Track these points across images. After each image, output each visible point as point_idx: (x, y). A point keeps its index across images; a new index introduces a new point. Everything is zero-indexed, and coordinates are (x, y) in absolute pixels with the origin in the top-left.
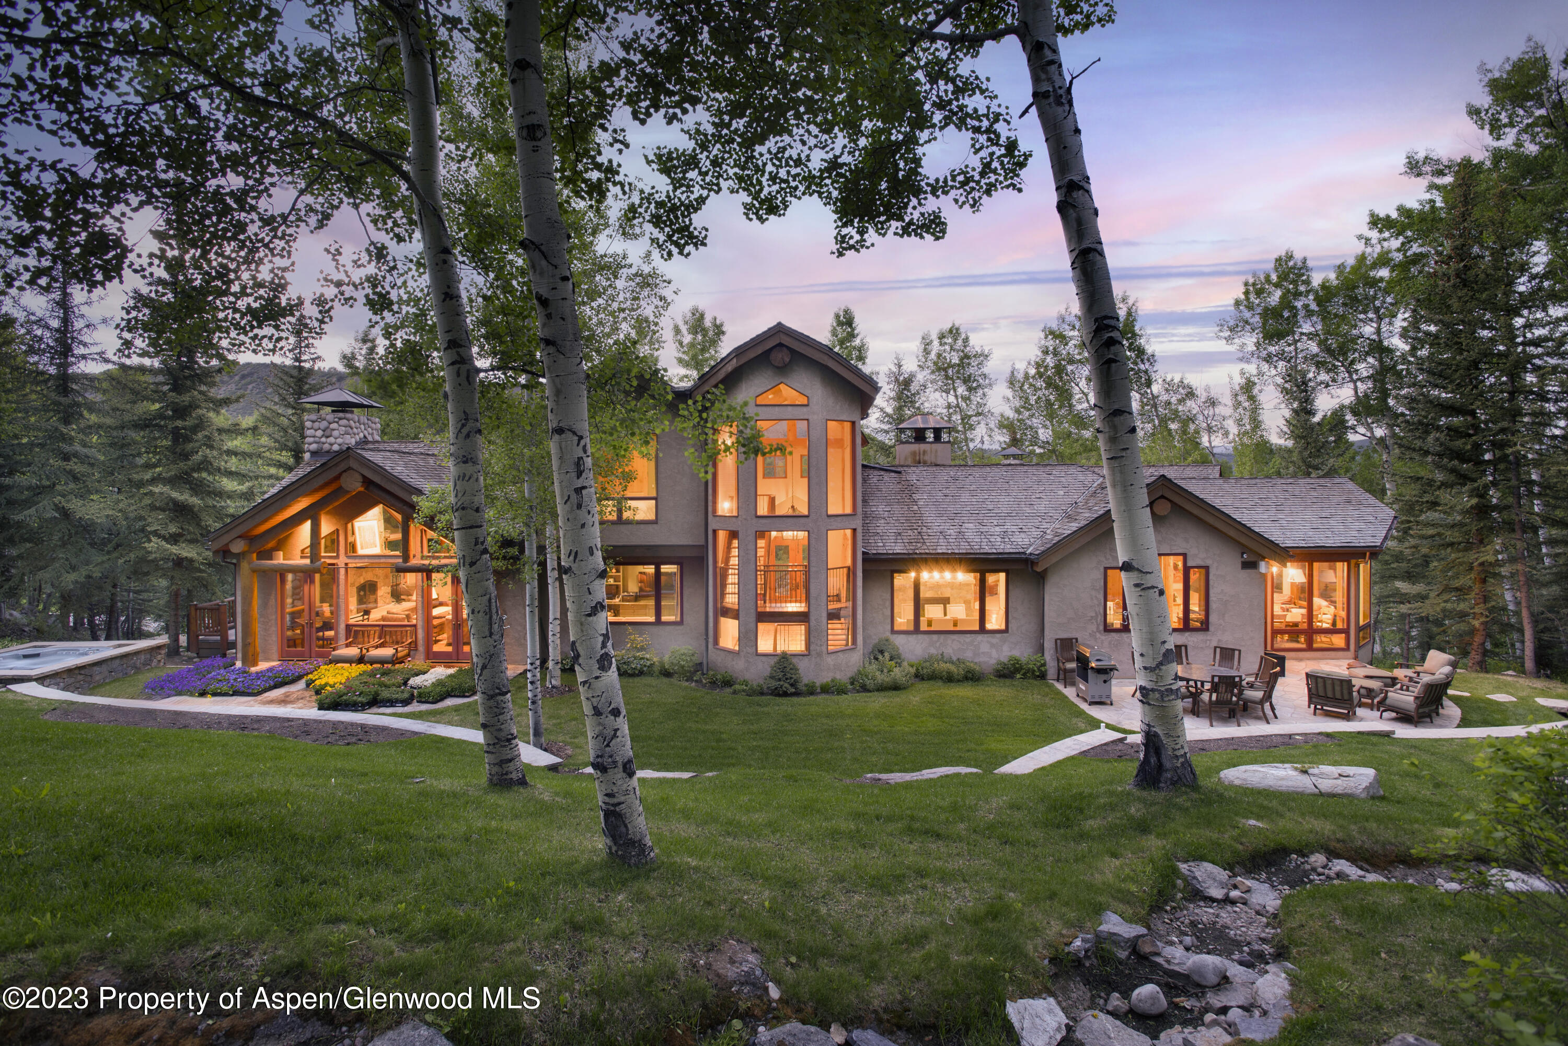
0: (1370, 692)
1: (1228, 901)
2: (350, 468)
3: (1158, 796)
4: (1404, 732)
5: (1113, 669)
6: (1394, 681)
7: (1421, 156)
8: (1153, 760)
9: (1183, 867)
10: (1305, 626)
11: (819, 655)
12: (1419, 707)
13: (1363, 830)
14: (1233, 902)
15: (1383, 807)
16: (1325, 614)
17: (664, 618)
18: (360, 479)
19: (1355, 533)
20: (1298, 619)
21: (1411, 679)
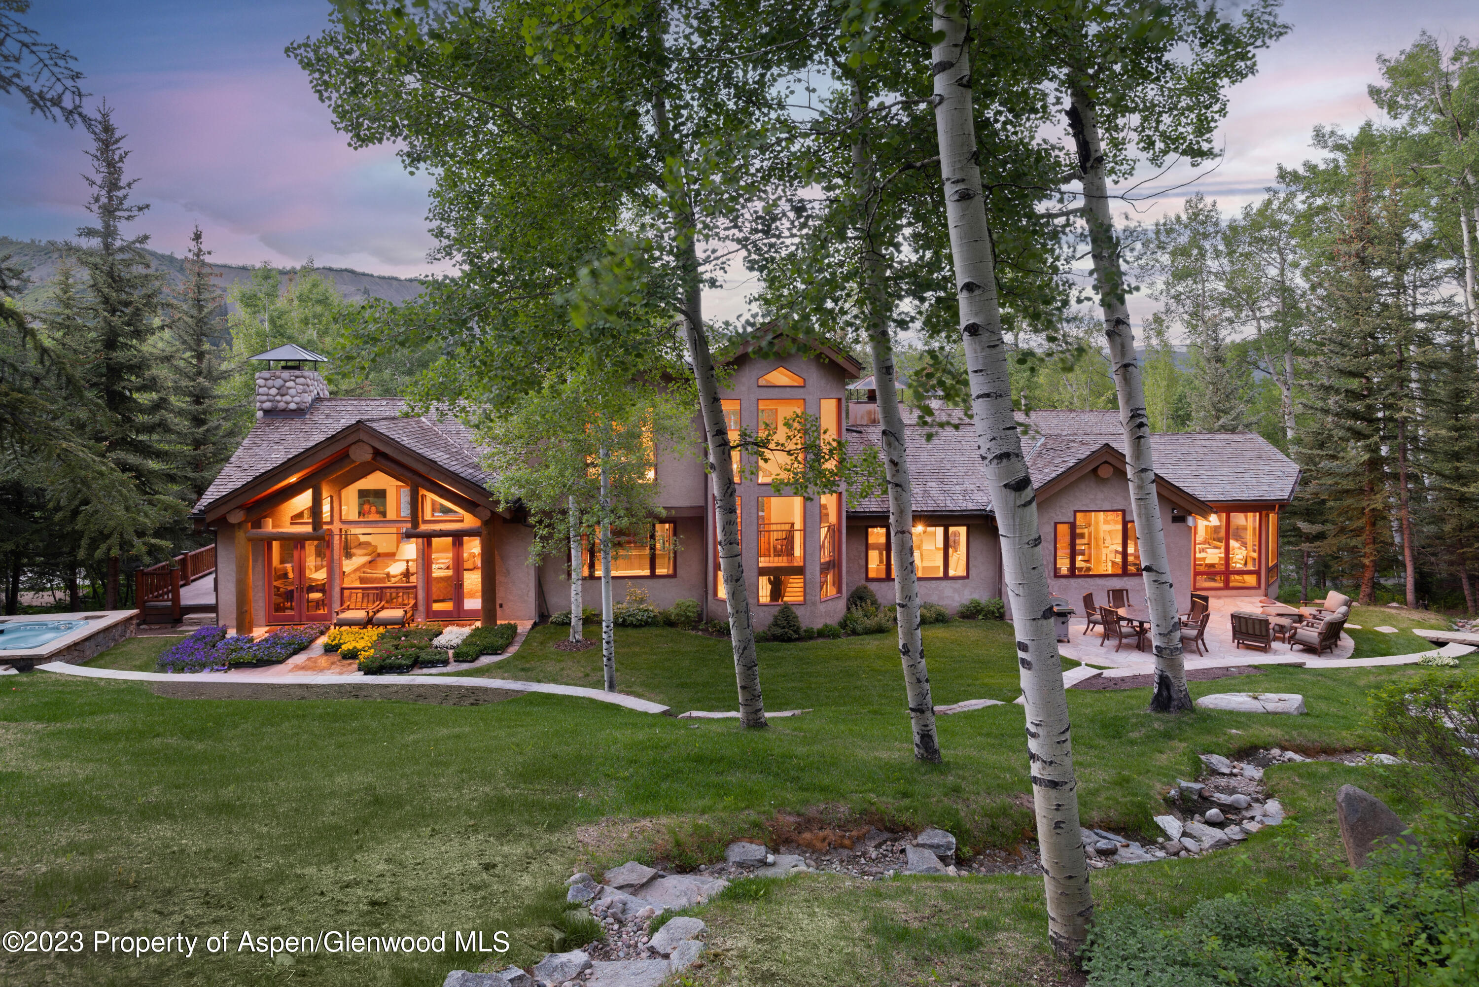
0: (1282, 628)
1: (1232, 775)
2: (359, 441)
3: (1171, 716)
4: (1313, 662)
5: (1071, 612)
6: (1300, 618)
7: (1327, 129)
8: (1165, 693)
9: (1203, 757)
10: (1223, 568)
11: (814, 604)
12: (1322, 641)
13: (1300, 734)
14: (1235, 775)
15: (1310, 721)
16: (1240, 555)
17: (659, 571)
18: (371, 451)
19: (1266, 487)
20: (1216, 561)
21: (1315, 617)
